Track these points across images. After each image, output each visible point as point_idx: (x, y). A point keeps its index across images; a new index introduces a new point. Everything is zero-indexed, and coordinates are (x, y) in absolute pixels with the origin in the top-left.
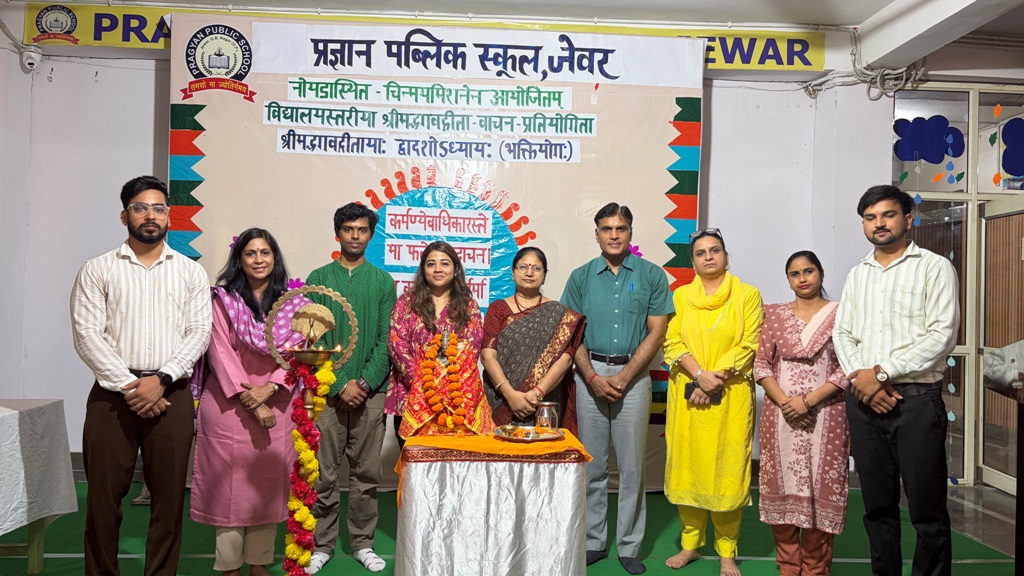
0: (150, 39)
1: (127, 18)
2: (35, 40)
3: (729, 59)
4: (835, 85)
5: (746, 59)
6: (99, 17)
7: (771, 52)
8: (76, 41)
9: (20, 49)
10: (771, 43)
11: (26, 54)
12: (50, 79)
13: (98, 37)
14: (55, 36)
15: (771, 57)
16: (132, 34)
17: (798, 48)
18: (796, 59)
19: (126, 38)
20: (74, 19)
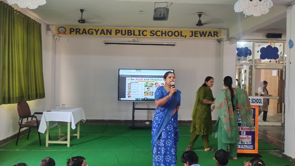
0: (81, 33)
1: (76, 29)
2: (58, 34)
4: (224, 41)
5: (205, 36)
6: (71, 29)
7: (210, 34)
8: (66, 34)
10: (210, 32)
11: (55, 37)
12: (59, 41)
13: (71, 33)
14: (62, 33)
16: (78, 32)
17: (216, 33)
18: (215, 36)
19: (76, 33)
20: (65, 29)
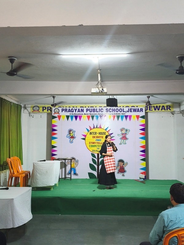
1: (48, 107)
2: (33, 112)
3: (155, 110)
4: (176, 113)
5: (158, 110)
6: (43, 107)
8: (39, 112)
9: (29, 113)
10: (163, 106)
11: (31, 114)
12: (33, 117)
13: (43, 111)
14: (36, 111)
15: (163, 109)
16: (49, 110)
17: (168, 107)
18: (168, 109)
19: (48, 111)
20: (39, 108)
